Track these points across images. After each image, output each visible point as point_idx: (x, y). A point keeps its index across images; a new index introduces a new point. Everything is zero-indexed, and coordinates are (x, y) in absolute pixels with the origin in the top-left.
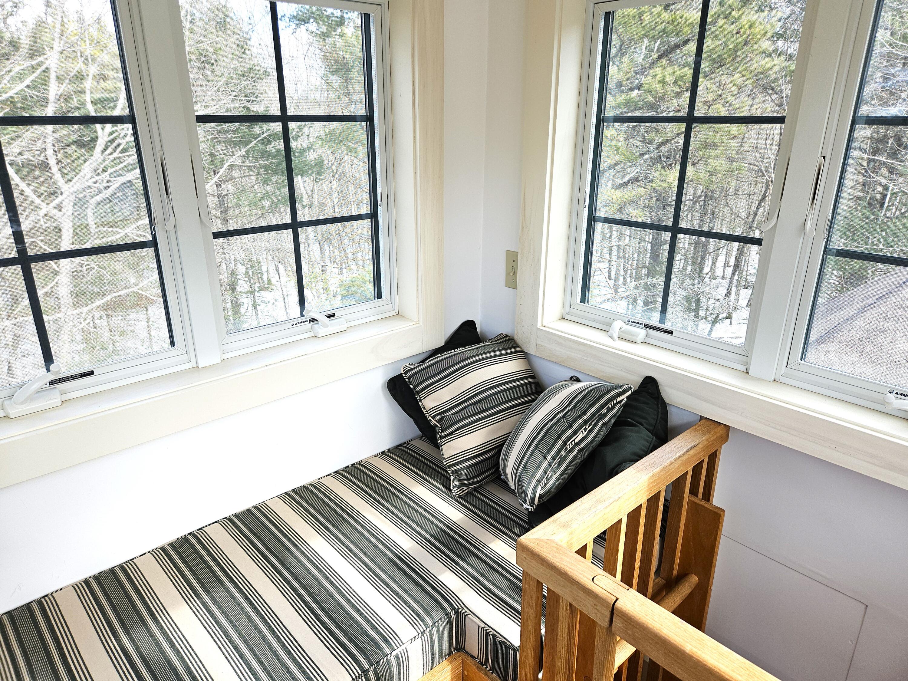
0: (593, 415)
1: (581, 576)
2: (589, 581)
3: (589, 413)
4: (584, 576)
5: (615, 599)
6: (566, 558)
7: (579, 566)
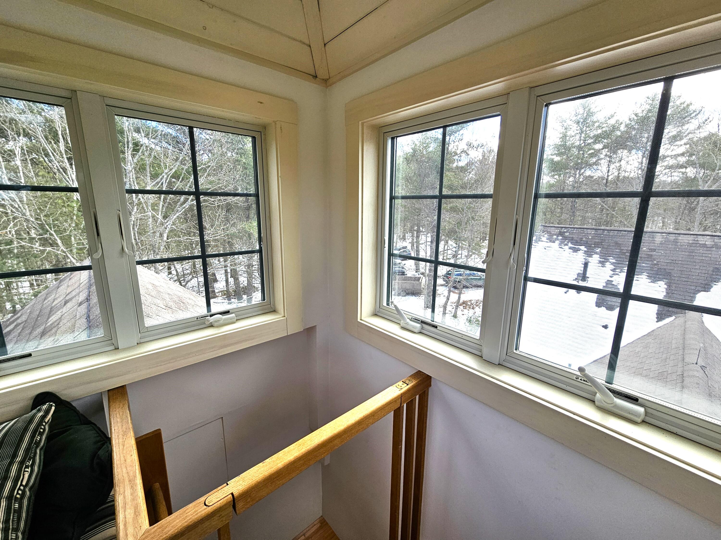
0: (27, 450)
1: (199, 514)
2: (207, 509)
3: (21, 452)
4: (200, 512)
5: (231, 495)
6: (175, 522)
7: (188, 514)
